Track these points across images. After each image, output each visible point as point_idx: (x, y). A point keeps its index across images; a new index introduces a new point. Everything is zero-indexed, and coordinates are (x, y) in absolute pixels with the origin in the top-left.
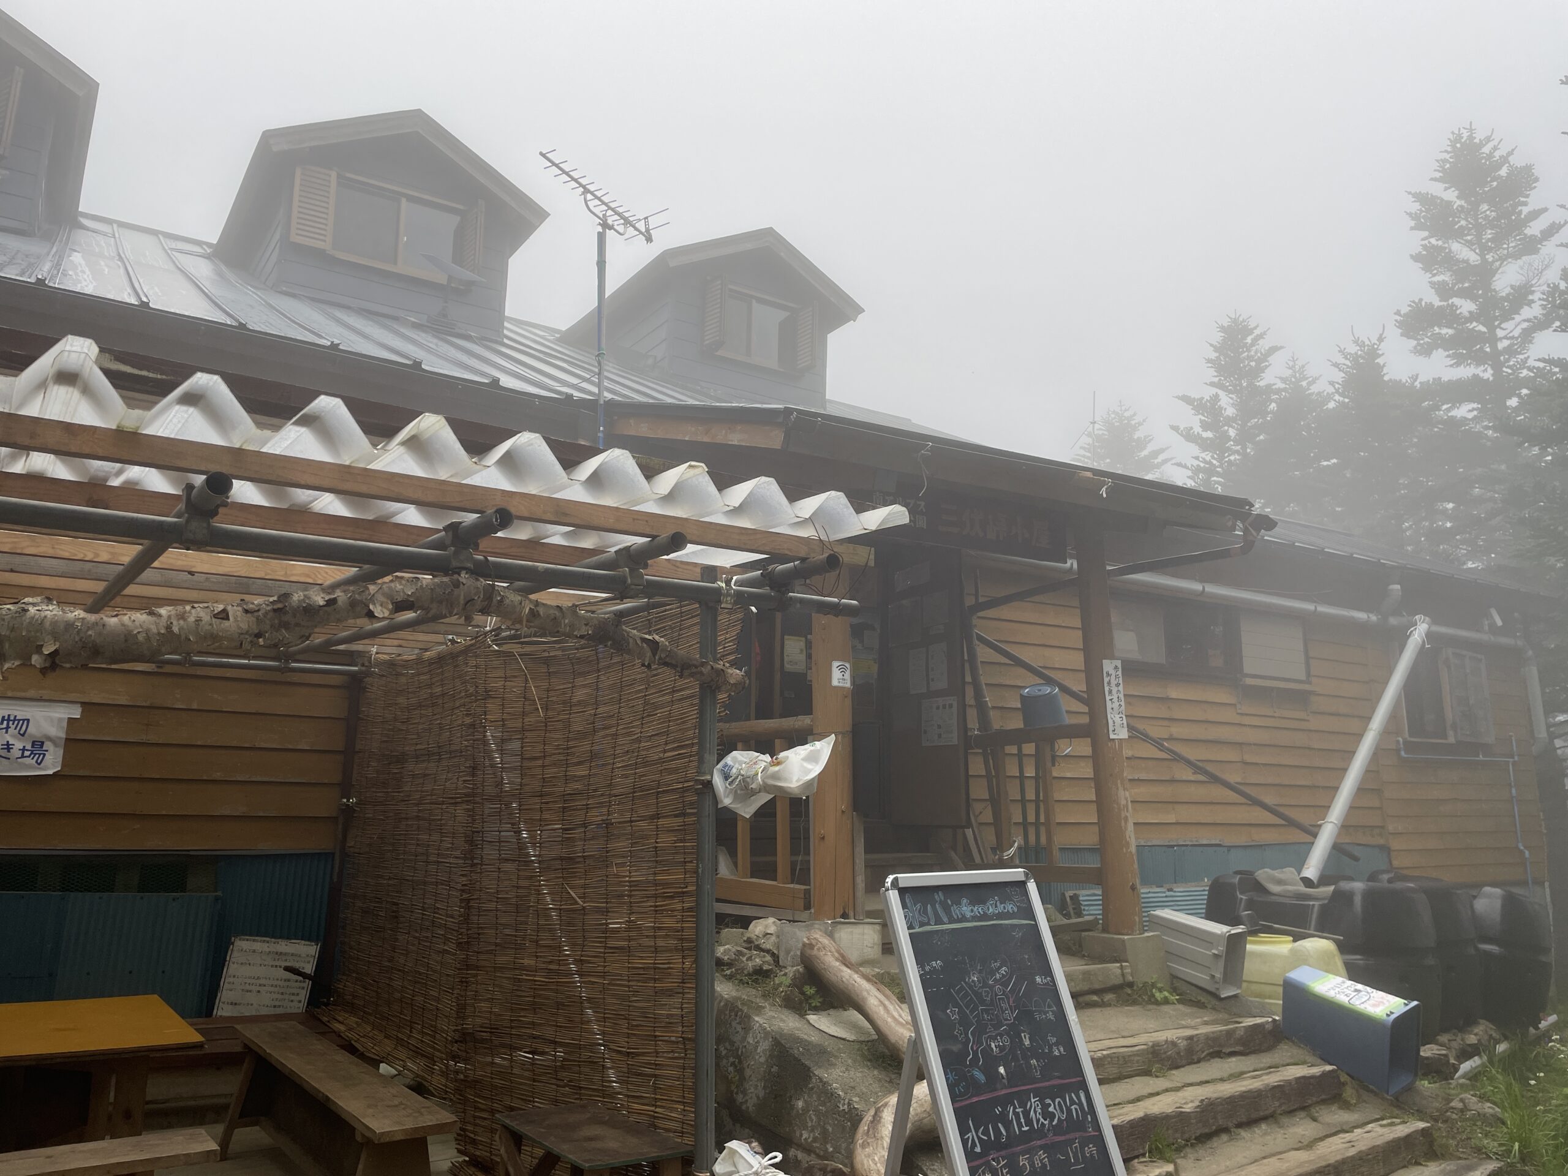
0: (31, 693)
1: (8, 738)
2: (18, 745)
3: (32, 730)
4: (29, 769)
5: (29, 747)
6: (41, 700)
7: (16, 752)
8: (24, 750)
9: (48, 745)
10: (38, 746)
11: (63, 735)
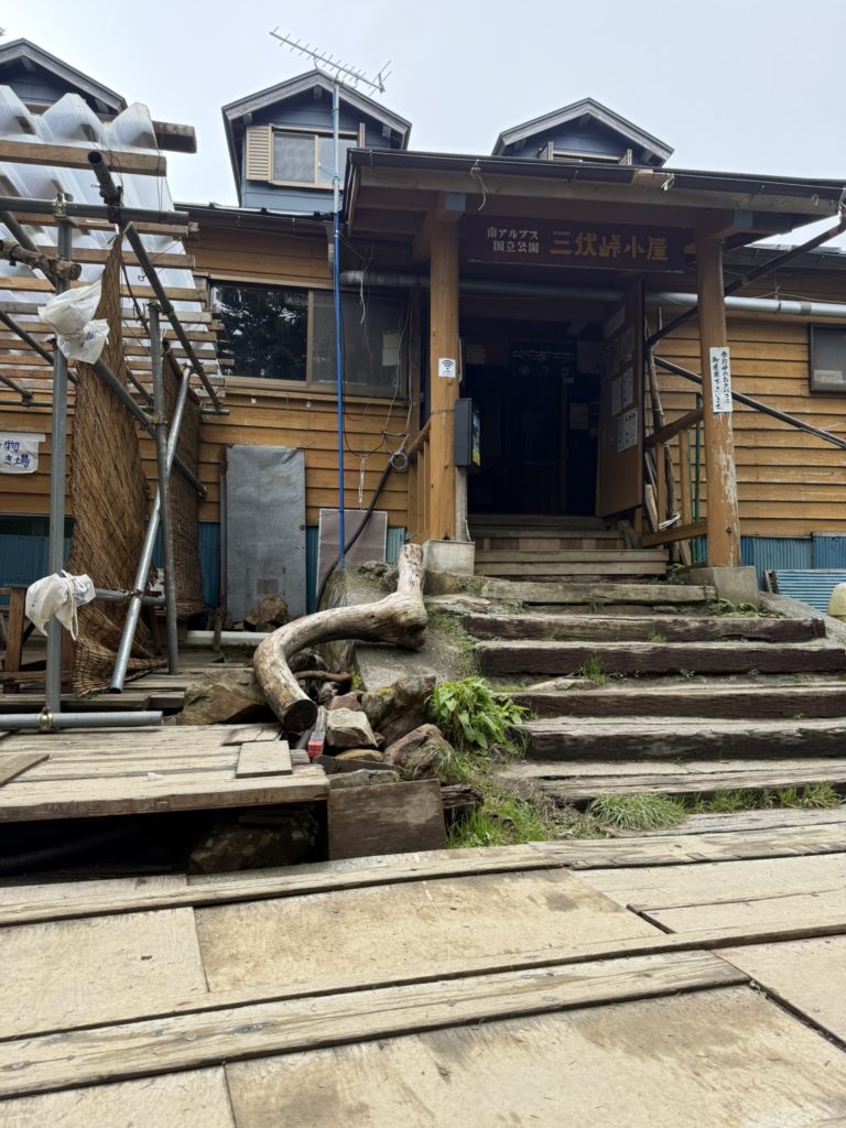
0: (19, 429)
1: (9, 453)
2: (14, 457)
3: (21, 448)
4: (20, 469)
5: (20, 457)
6: (24, 432)
7: (13, 461)
8: (18, 459)
9: (30, 457)
10: (25, 457)
11: (37, 451)
